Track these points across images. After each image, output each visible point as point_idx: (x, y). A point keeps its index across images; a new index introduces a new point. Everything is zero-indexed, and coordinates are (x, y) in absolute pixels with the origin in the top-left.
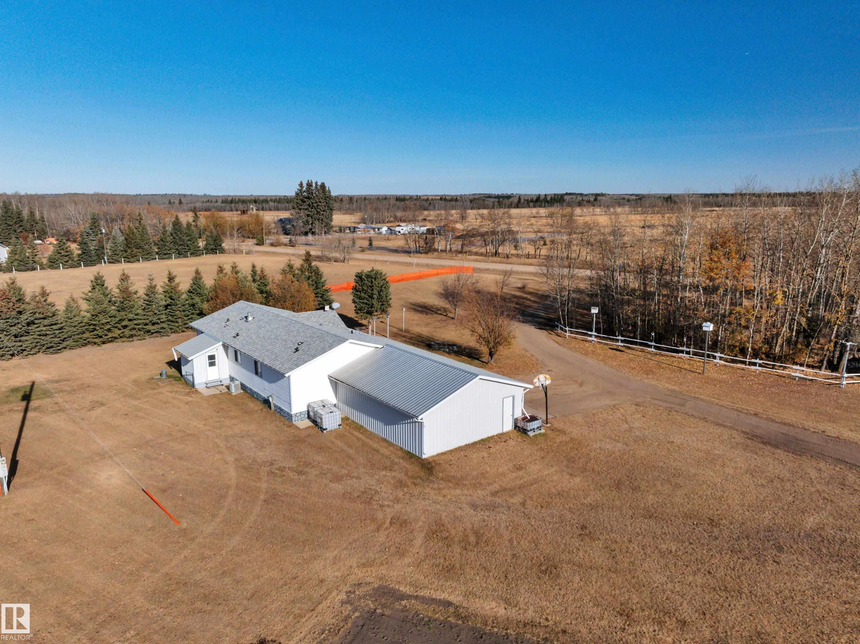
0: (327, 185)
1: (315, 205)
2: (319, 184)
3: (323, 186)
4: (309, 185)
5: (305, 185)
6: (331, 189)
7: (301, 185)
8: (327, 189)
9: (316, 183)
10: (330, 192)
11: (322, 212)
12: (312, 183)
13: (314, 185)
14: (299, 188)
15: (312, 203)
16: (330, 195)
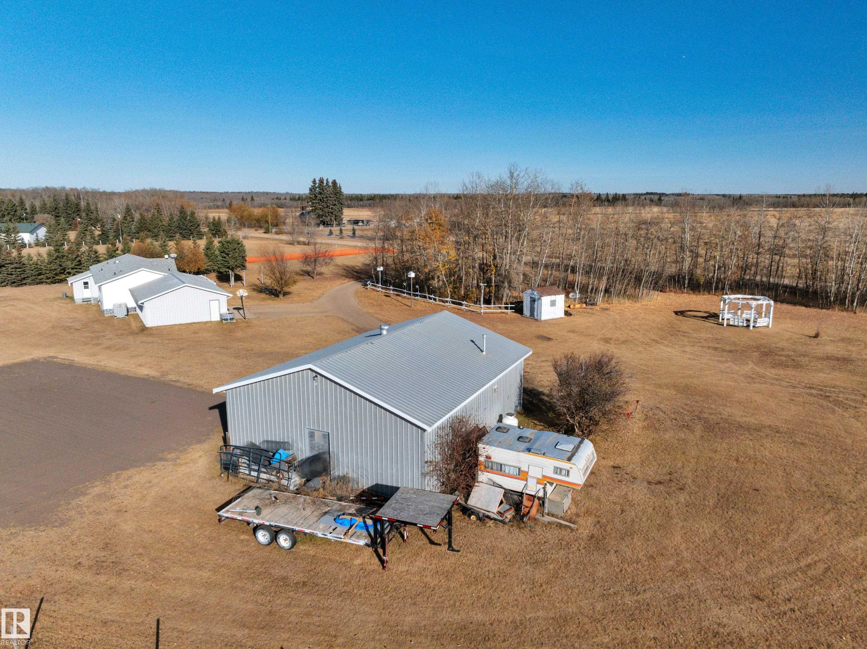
0: (338, 182)
1: (325, 199)
2: (330, 181)
3: (334, 182)
4: (321, 181)
5: (317, 182)
6: (341, 185)
7: (314, 182)
8: (338, 185)
9: (327, 180)
10: (340, 189)
11: (331, 206)
12: (323, 180)
13: (325, 182)
14: (312, 184)
15: (323, 198)
16: (341, 192)
